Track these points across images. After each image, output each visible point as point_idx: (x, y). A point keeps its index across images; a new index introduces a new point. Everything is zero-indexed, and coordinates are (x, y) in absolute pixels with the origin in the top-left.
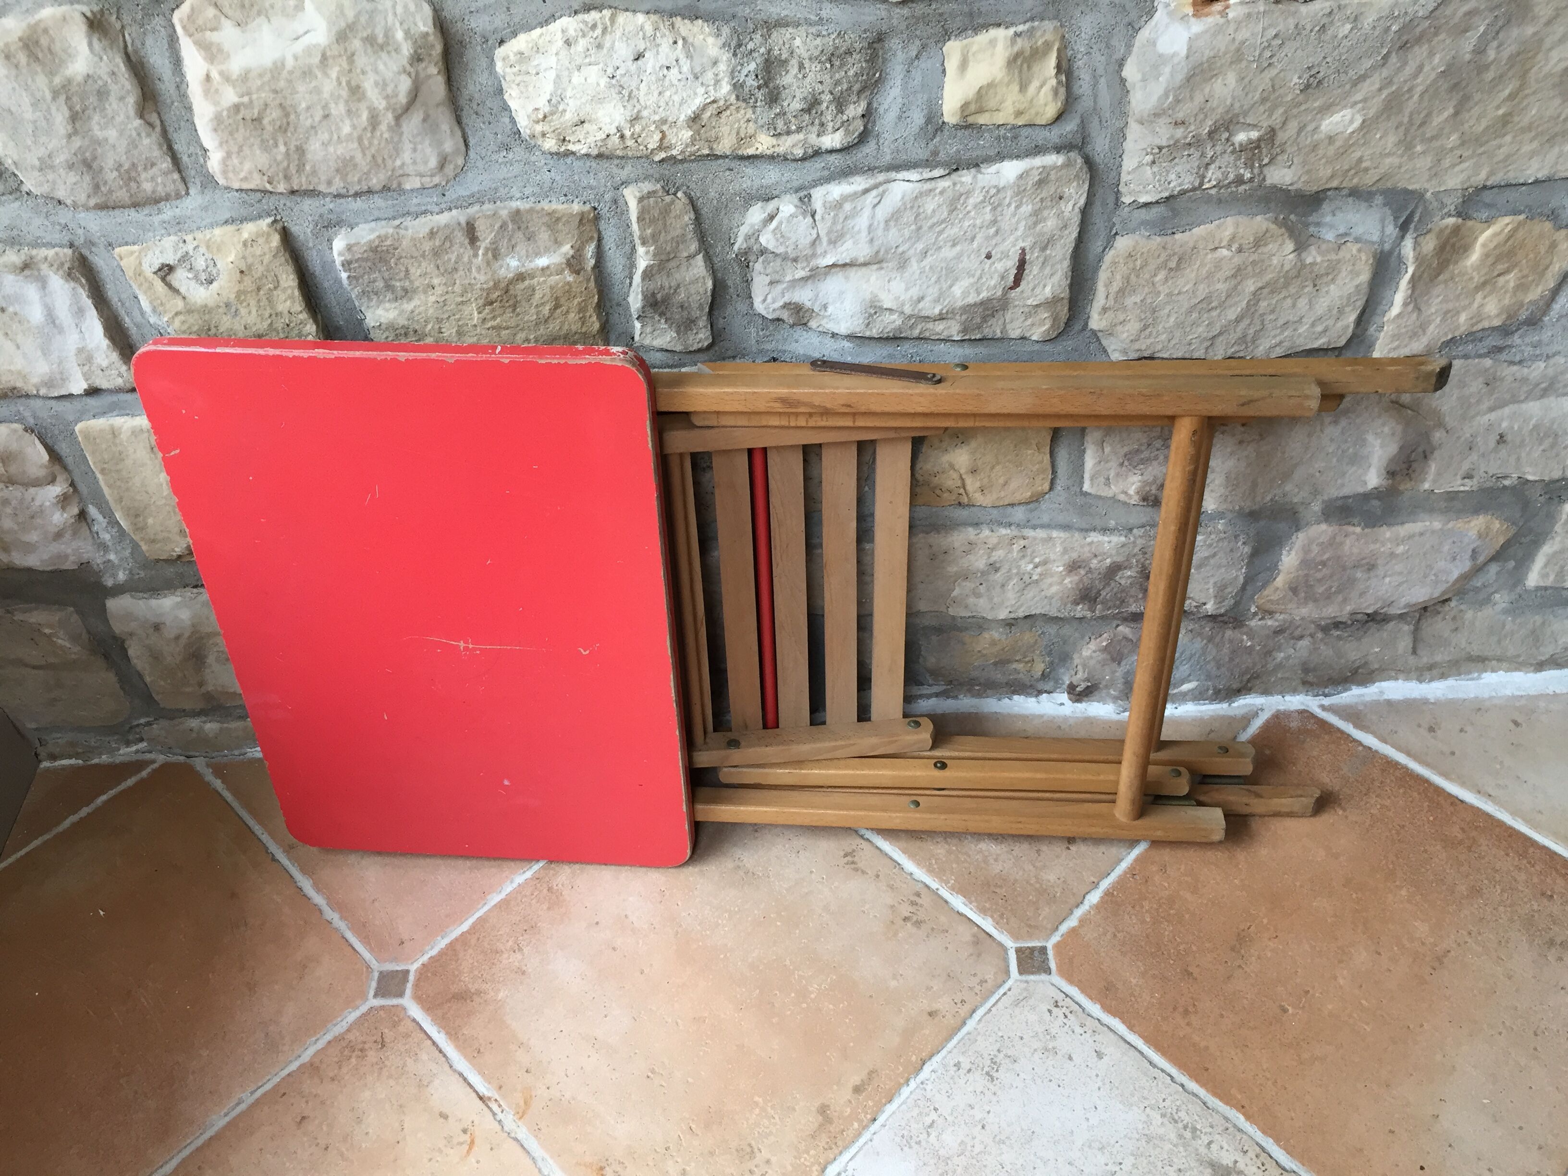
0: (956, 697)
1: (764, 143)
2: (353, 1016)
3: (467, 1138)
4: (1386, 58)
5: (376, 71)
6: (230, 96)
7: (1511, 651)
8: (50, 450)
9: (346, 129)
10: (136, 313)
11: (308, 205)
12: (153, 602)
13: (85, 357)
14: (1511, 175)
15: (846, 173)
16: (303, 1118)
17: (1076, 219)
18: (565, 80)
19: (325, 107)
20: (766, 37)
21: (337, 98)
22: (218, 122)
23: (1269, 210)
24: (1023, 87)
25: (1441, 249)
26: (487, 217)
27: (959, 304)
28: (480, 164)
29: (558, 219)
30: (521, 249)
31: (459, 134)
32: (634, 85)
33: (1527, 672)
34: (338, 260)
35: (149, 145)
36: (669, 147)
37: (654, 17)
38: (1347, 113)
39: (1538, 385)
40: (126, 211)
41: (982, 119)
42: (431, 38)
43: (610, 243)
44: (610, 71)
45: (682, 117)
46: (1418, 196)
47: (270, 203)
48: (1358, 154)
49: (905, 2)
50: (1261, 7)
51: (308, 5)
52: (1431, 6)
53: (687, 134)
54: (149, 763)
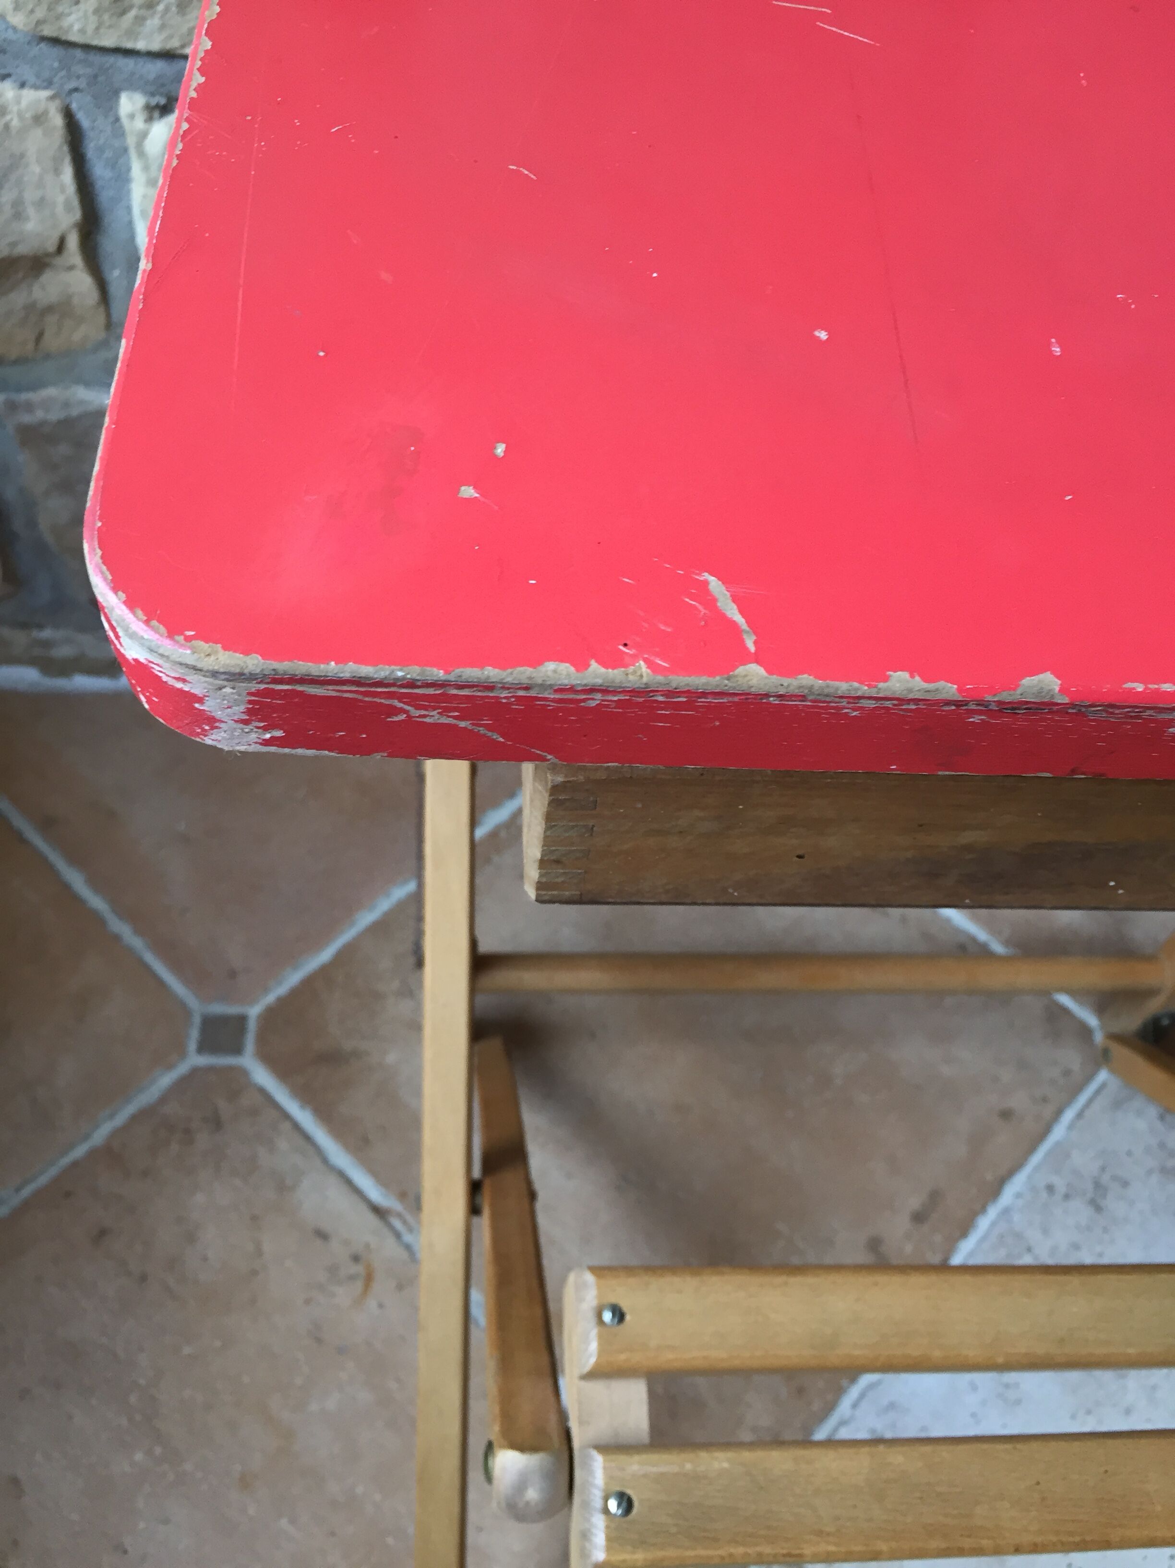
2: (166, 1080)
16: (102, 1232)
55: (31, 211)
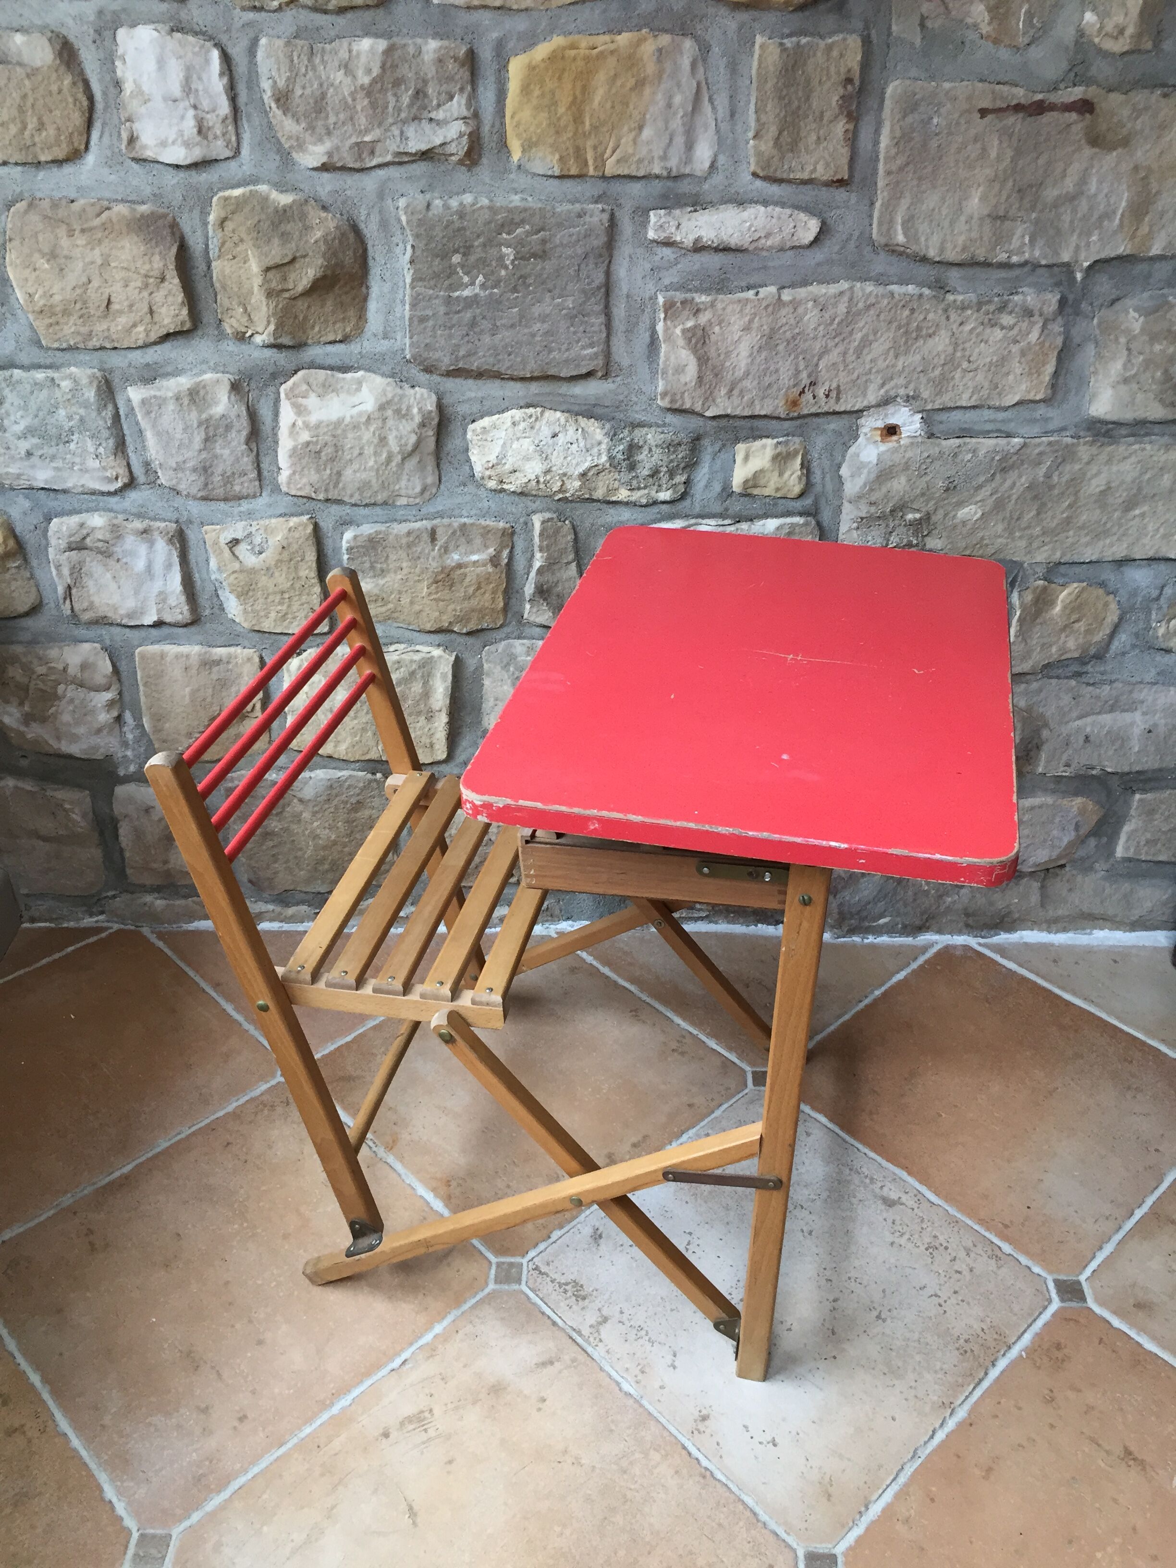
0: (716, 923)
1: (623, 494)
2: (264, 1087)
4: (993, 475)
5: (397, 429)
6: (305, 436)
7: (1111, 912)
8: (114, 665)
9: (371, 463)
10: (204, 571)
11: (334, 509)
13: (162, 597)
14: (1076, 556)
15: (671, 517)
16: (228, 1144)
18: (508, 445)
19: (362, 448)
20: (630, 432)
21: (369, 443)
22: (293, 453)
24: (781, 475)
25: (1036, 601)
26: (444, 526)
28: (446, 493)
29: (489, 532)
30: (462, 549)
31: (437, 473)
32: (549, 452)
33: (1125, 931)
34: (345, 545)
35: (247, 462)
36: (566, 491)
37: (566, 415)
38: (973, 507)
39: (1106, 702)
40: (218, 503)
41: (756, 492)
42: (433, 414)
43: (518, 550)
44: (536, 442)
45: (577, 473)
46: (1020, 564)
47: (310, 505)
48: (981, 534)
49: (714, 418)
50: (920, 440)
51: (365, 388)
52: (1018, 447)
53: (577, 484)
54: (107, 929)
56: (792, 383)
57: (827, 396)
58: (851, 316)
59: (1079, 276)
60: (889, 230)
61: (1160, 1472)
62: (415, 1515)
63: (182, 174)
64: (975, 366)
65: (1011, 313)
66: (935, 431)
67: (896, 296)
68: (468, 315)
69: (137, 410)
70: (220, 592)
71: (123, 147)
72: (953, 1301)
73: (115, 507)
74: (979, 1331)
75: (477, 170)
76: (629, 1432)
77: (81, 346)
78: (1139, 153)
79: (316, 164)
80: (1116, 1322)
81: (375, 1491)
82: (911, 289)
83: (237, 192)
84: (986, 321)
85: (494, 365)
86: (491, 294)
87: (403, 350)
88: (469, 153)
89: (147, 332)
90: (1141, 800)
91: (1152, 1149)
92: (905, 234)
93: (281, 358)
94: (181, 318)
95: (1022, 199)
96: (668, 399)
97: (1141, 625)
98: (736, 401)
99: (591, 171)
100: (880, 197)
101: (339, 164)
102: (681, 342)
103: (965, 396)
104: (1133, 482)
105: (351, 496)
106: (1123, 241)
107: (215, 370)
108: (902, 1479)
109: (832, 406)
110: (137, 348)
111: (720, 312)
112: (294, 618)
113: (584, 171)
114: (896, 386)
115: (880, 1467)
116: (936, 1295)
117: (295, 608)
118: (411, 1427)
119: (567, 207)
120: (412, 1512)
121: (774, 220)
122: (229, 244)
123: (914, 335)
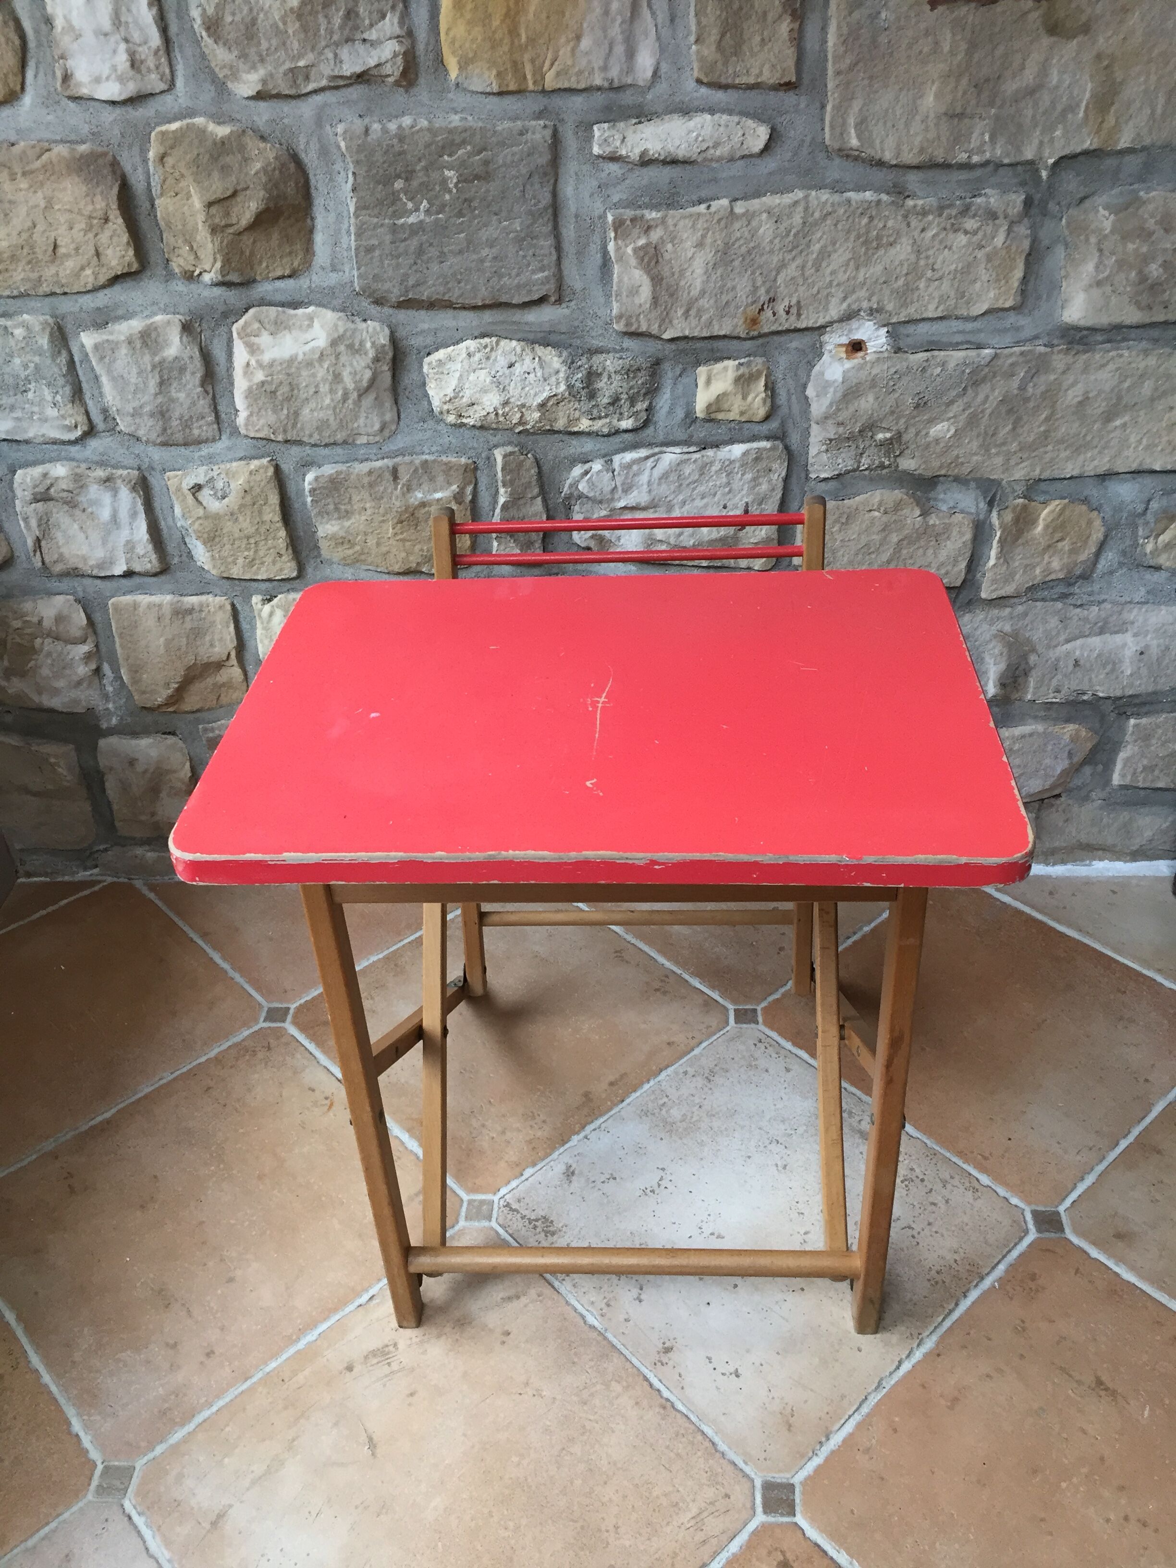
1: (584, 424)
2: (246, 1033)
3: (328, 1102)
4: (965, 389)
5: (351, 365)
6: (260, 376)
7: (1110, 841)
8: (89, 617)
9: (327, 401)
10: (170, 519)
11: (295, 450)
12: (134, 742)
13: (130, 546)
14: (1056, 472)
15: (635, 446)
17: (780, 485)
18: (465, 378)
19: (317, 386)
20: (589, 360)
21: (324, 380)
22: (249, 394)
23: (902, 487)
24: (744, 398)
25: (1017, 520)
26: (406, 464)
27: (706, 539)
28: (406, 430)
29: (451, 468)
30: (425, 487)
31: (395, 409)
32: (507, 383)
33: (1125, 862)
34: (307, 487)
35: (203, 405)
36: (525, 423)
37: (522, 343)
38: (945, 423)
39: (1095, 624)
40: (178, 448)
41: (720, 416)
42: (387, 348)
43: (482, 487)
44: (493, 373)
45: (535, 404)
46: (997, 483)
47: (271, 447)
48: (955, 453)
49: (672, 340)
50: (886, 355)
51: (316, 324)
52: (988, 359)
53: (537, 415)
54: (100, 882)
55: (217, 643)
56: (750, 300)
57: (788, 313)
58: (808, 227)
59: (1044, 174)
60: (842, 134)
61: (1132, 1402)
62: (375, 1447)
63: (118, 111)
64: (940, 273)
65: (974, 216)
66: (902, 345)
67: (854, 203)
68: (414, 243)
69: (91, 355)
70: (187, 540)
71: (58, 84)
72: (927, 1232)
73: (78, 456)
74: (952, 1262)
75: (414, 90)
76: (592, 1363)
77: (32, 292)
78: (1101, 40)
79: (251, 92)
80: (1094, 1253)
81: (336, 1424)
82: (868, 195)
83: (175, 126)
84: (948, 226)
85: (444, 294)
86: (437, 219)
87: (352, 282)
88: (404, 73)
89: (96, 275)
90: (1136, 726)
91: (1141, 1080)
92: (859, 137)
93: (232, 296)
94: (127, 259)
95: (979, 95)
96: (623, 322)
97: (1128, 542)
98: (694, 322)
99: (531, 86)
100: (830, 99)
101: (274, 92)
102: (633, 262)
103: (932, 307)
104: (1112, 390)
105: (311, 436)
106: (1089, 135)
107: (165, 311)
108: (865, 1410)
109: (792, 322)
110: (88, 292)
111: (672, 228)
112: (263, 563)
113: (523, 87)
114: (858, 300)
115: (843, 1397)
116: (910, 1227)
117: (261, 553)
118: (375, 1361)
119: (507, 124)
120: (372, 1444)
121: (722, 129)
122: (171, 181)
123: (874, 244)
